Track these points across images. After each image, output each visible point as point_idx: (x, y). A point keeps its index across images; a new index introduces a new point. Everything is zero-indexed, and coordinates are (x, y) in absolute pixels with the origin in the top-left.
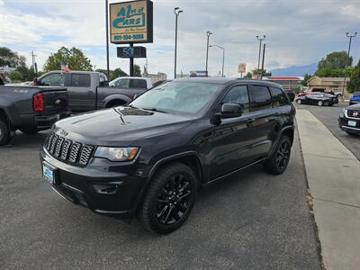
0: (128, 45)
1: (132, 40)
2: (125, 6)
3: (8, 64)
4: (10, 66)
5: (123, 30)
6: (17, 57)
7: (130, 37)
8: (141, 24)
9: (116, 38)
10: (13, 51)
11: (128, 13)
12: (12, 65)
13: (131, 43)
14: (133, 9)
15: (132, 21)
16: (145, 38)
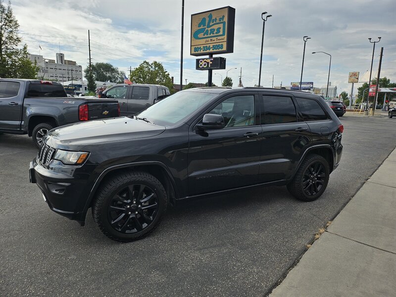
0: (207, 57)
1: (211, 50)
2: (206, 16)
3: (110, 79)
4: (111, 81)
5: (203, 41)
6: (117, 72)
7: (209, 48)
8: (221, 33)
9: (196, 50)
10: (114, 66)
11: (209, 23)
12: (113, 80)
13: (211, 54)
14: (214, 18)
15: (213, 31)
16: (225, 49)
